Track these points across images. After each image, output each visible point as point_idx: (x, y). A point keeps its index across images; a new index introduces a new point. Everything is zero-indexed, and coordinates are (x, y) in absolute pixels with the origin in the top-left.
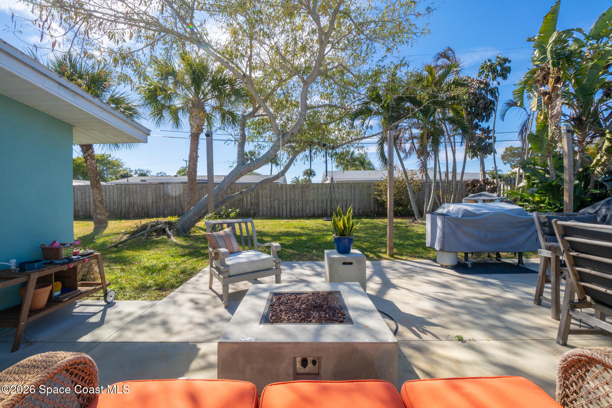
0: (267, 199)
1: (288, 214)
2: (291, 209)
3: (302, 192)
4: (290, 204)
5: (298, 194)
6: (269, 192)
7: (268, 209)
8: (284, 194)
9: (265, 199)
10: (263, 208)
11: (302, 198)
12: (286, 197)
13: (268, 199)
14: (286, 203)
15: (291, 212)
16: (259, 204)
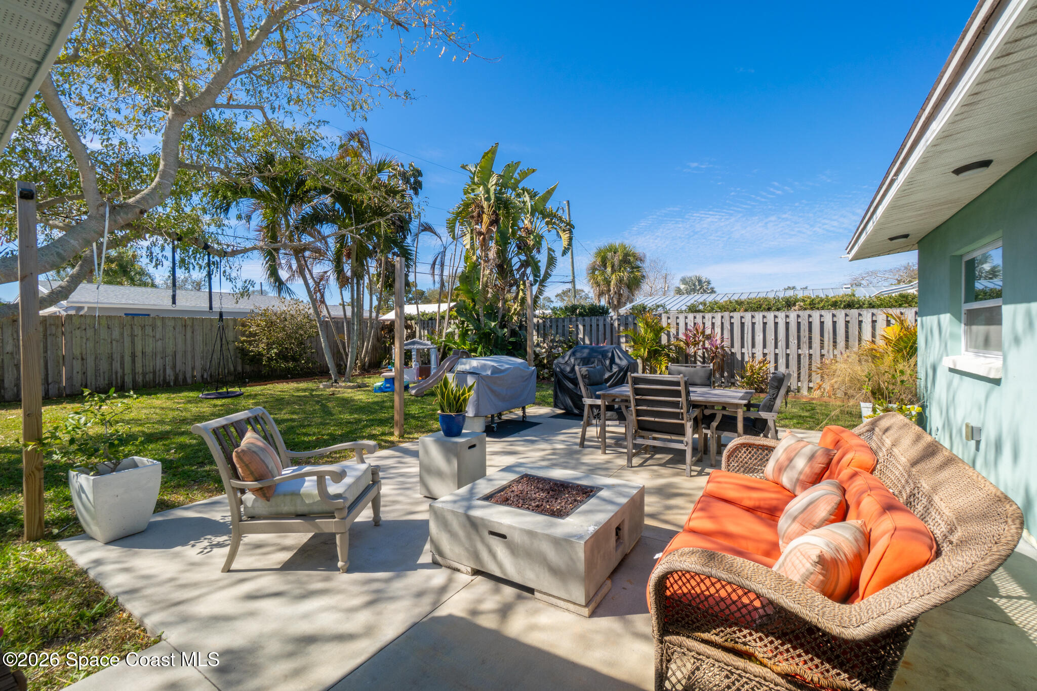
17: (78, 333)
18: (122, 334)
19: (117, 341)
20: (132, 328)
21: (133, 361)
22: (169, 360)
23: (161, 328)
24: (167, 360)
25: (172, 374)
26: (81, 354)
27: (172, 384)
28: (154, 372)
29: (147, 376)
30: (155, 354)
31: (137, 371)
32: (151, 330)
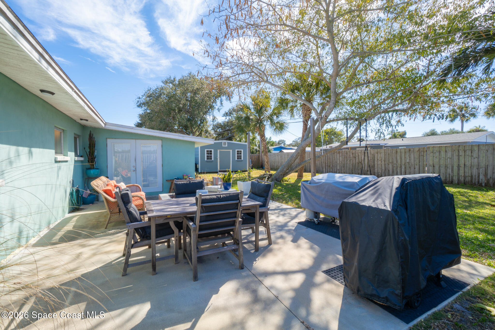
0: (381, 162)
3: (419, 156)
4: (405, 168)
5: (414, 158)
6: (384, 156)
7: (383, 172)
8: (399, 158)
9: (379, 162)
10: (378, 170)
11: (419, 162)
12: (401, 161)
13: (383, 162)
14: (401, 167)
16: (374, 166)
17: (432, 154)
18: (453, 155)
19: (450, 159)
20: (459, 151)
21: (459, 170)
22: (482, 171)
23: (477, 151)
24: (481, 170)
25: (484, 179)
26: (433, 164)
27: (483, 185)
28: (472, 177)
29: (467, 178)
30: (471, 167)
31: (461, 175)
32: (470, 152)
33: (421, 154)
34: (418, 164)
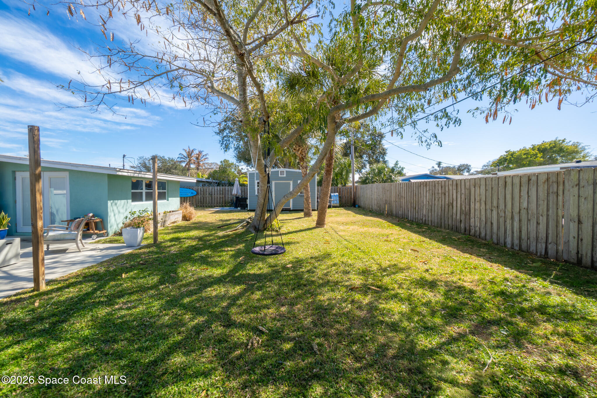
0: (481, 204)
1: (516, 242)
2: (520, 231)
3: (548, 194)
5: (538, 199)
8: (509, 196)
11: (548, 210)
12: (513, 205)
13: (483, 206)
14: (512, 218)
15: (520, 238)
16: (470, 213)
17: (576, 189)
26: (579, 216)
33: (551, 191)
34: (545, 213)
